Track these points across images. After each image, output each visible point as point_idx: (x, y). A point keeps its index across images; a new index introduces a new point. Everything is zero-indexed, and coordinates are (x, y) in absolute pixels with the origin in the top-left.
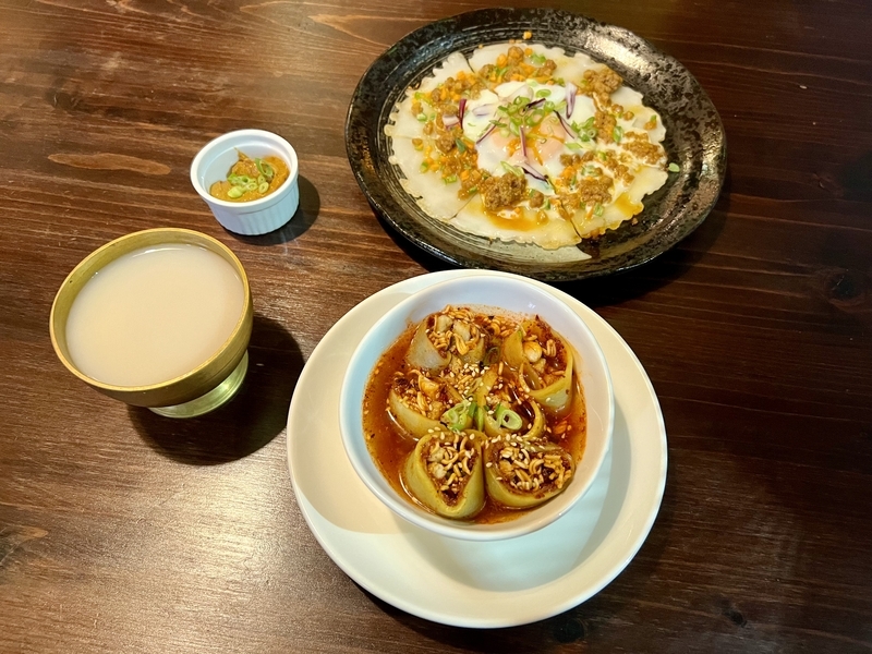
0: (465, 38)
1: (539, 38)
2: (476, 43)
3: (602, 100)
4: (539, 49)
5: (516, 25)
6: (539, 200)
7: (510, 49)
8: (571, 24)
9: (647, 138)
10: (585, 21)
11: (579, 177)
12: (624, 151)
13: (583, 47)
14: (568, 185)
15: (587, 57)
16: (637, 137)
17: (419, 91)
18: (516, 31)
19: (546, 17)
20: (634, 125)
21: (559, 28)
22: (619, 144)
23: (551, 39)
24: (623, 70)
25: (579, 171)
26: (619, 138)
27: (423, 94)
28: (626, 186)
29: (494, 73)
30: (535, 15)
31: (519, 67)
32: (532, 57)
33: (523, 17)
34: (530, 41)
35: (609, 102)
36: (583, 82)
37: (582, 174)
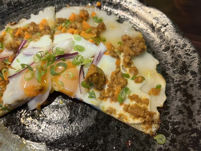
16: (139, 101)
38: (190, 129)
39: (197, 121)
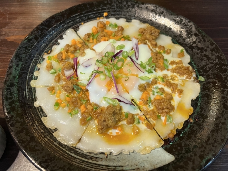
0: (73, 21)
1: (112, 15)
2: (80, 22)
3: (152, 45)
4: (113, 20)
5: (99, 10)
6: (132, 119)
7: (98, 23)
8: (126, 6)
9: (182, 63)
10: (133, 3)
11: (152, 98)
12: (172, 74)
13: (134, 16)
14: (147, 104)
15: (138, 21)
16: (177, 63)
17: (50, 55)
18: (99, 13)
19: (113, 4)
20: (172, 56)
21: (121, 8)
22: (168, 70)
23: (118, 15)
24: (157, 25)
25: (151, 93)
26: (168, 67)
27: (53, 57)
28: (180, 97)
29: (92, 37)
30: (108, 3)
31: (104, 33)
32: (110, 26)
33: (102, 5)
34: (107, 17)
35: (156, 45)
36: (139, 35)
37: (153, 94)
38: (213, 65)
39: (214, 59)
